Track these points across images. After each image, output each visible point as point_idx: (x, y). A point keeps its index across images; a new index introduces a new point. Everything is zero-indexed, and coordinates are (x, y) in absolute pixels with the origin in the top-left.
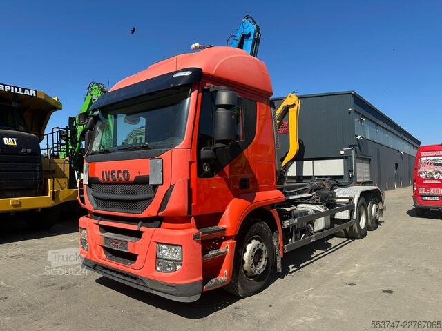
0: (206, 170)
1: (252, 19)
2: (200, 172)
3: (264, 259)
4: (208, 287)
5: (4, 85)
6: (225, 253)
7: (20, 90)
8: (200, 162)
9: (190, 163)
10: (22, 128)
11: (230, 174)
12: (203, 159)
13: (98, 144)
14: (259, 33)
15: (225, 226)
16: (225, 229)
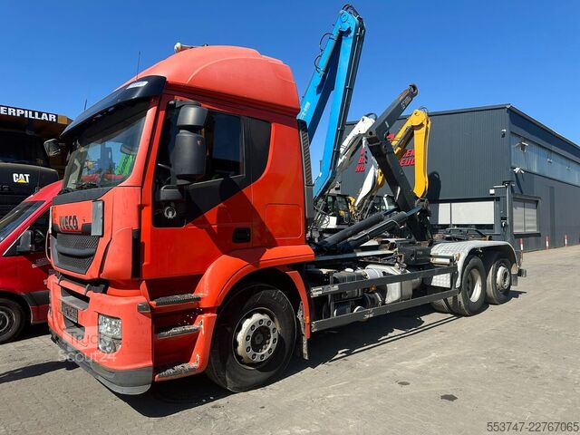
0: (170, 216)
1: (353, 9)
2: (158, 220)
3: (271, 340)
4: (163, 376)
5: (16, 109)
6: (198, 331)
7: (36, 114)
8: (158, 205)
9: (141, 207)
10: (41, 161)
11: (218, 222)
12: (164, 201)
13: (74, 181)
14: (362, 28)
15: (200, 295)
16: (199, 299)
